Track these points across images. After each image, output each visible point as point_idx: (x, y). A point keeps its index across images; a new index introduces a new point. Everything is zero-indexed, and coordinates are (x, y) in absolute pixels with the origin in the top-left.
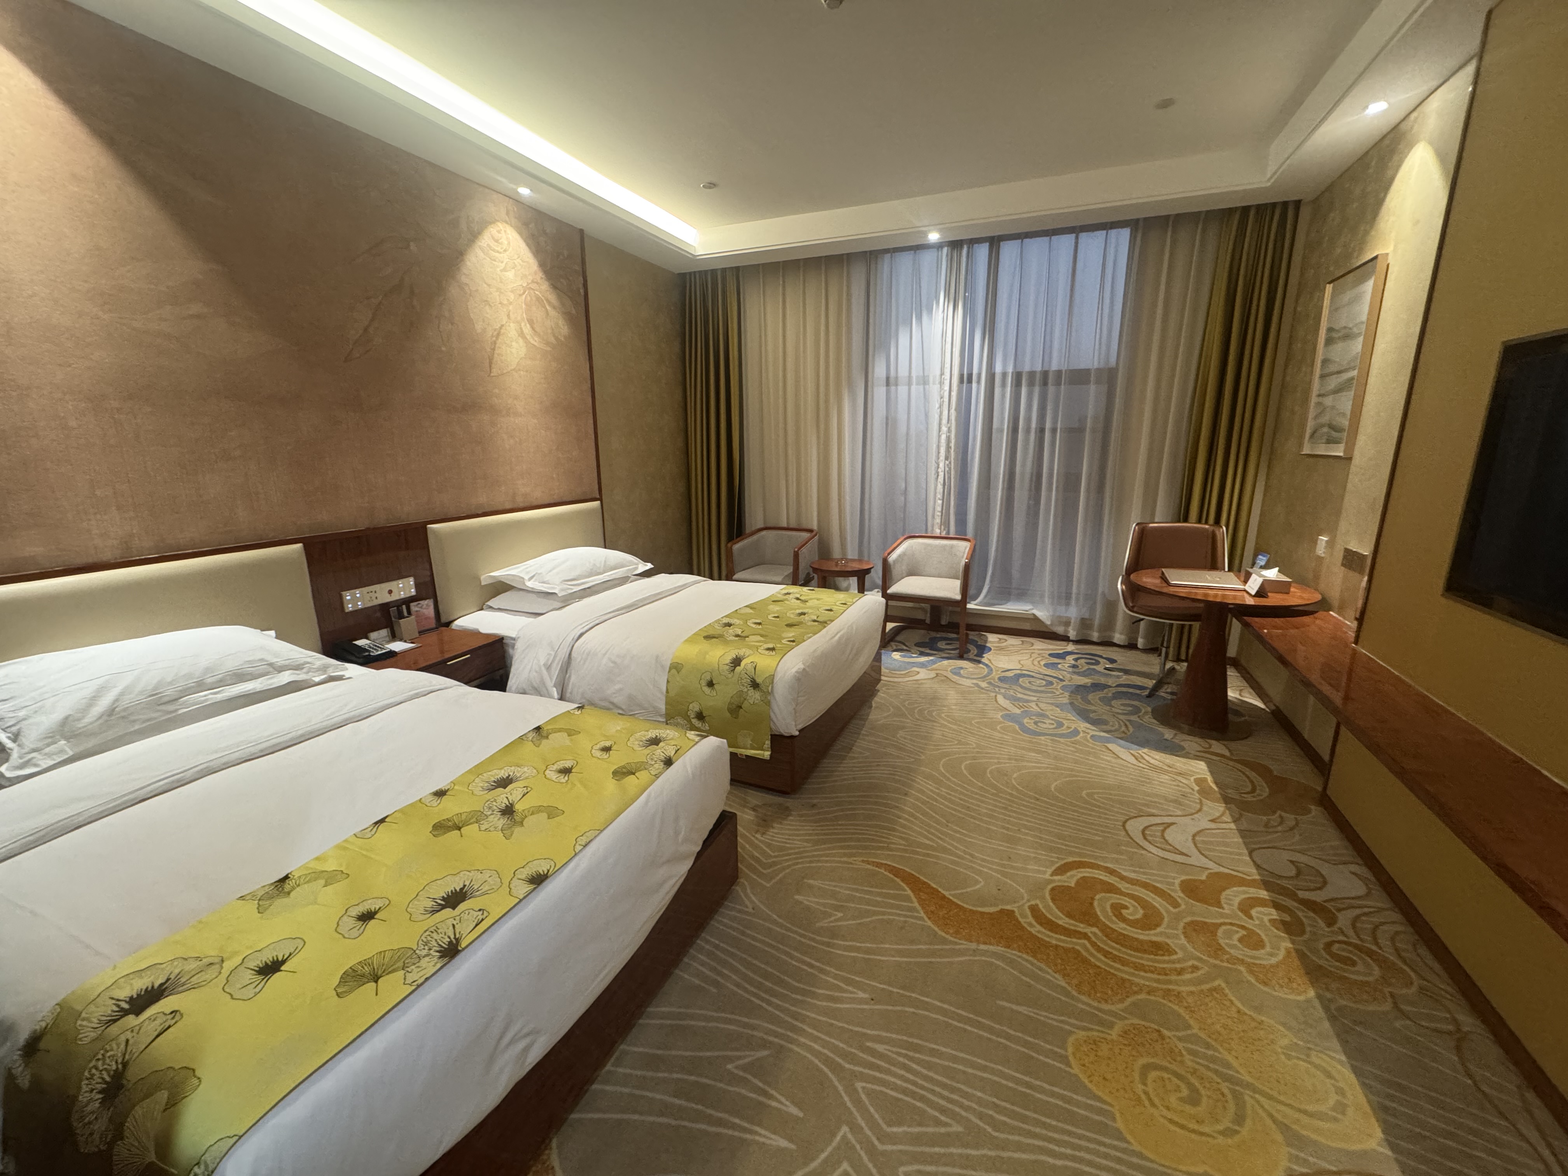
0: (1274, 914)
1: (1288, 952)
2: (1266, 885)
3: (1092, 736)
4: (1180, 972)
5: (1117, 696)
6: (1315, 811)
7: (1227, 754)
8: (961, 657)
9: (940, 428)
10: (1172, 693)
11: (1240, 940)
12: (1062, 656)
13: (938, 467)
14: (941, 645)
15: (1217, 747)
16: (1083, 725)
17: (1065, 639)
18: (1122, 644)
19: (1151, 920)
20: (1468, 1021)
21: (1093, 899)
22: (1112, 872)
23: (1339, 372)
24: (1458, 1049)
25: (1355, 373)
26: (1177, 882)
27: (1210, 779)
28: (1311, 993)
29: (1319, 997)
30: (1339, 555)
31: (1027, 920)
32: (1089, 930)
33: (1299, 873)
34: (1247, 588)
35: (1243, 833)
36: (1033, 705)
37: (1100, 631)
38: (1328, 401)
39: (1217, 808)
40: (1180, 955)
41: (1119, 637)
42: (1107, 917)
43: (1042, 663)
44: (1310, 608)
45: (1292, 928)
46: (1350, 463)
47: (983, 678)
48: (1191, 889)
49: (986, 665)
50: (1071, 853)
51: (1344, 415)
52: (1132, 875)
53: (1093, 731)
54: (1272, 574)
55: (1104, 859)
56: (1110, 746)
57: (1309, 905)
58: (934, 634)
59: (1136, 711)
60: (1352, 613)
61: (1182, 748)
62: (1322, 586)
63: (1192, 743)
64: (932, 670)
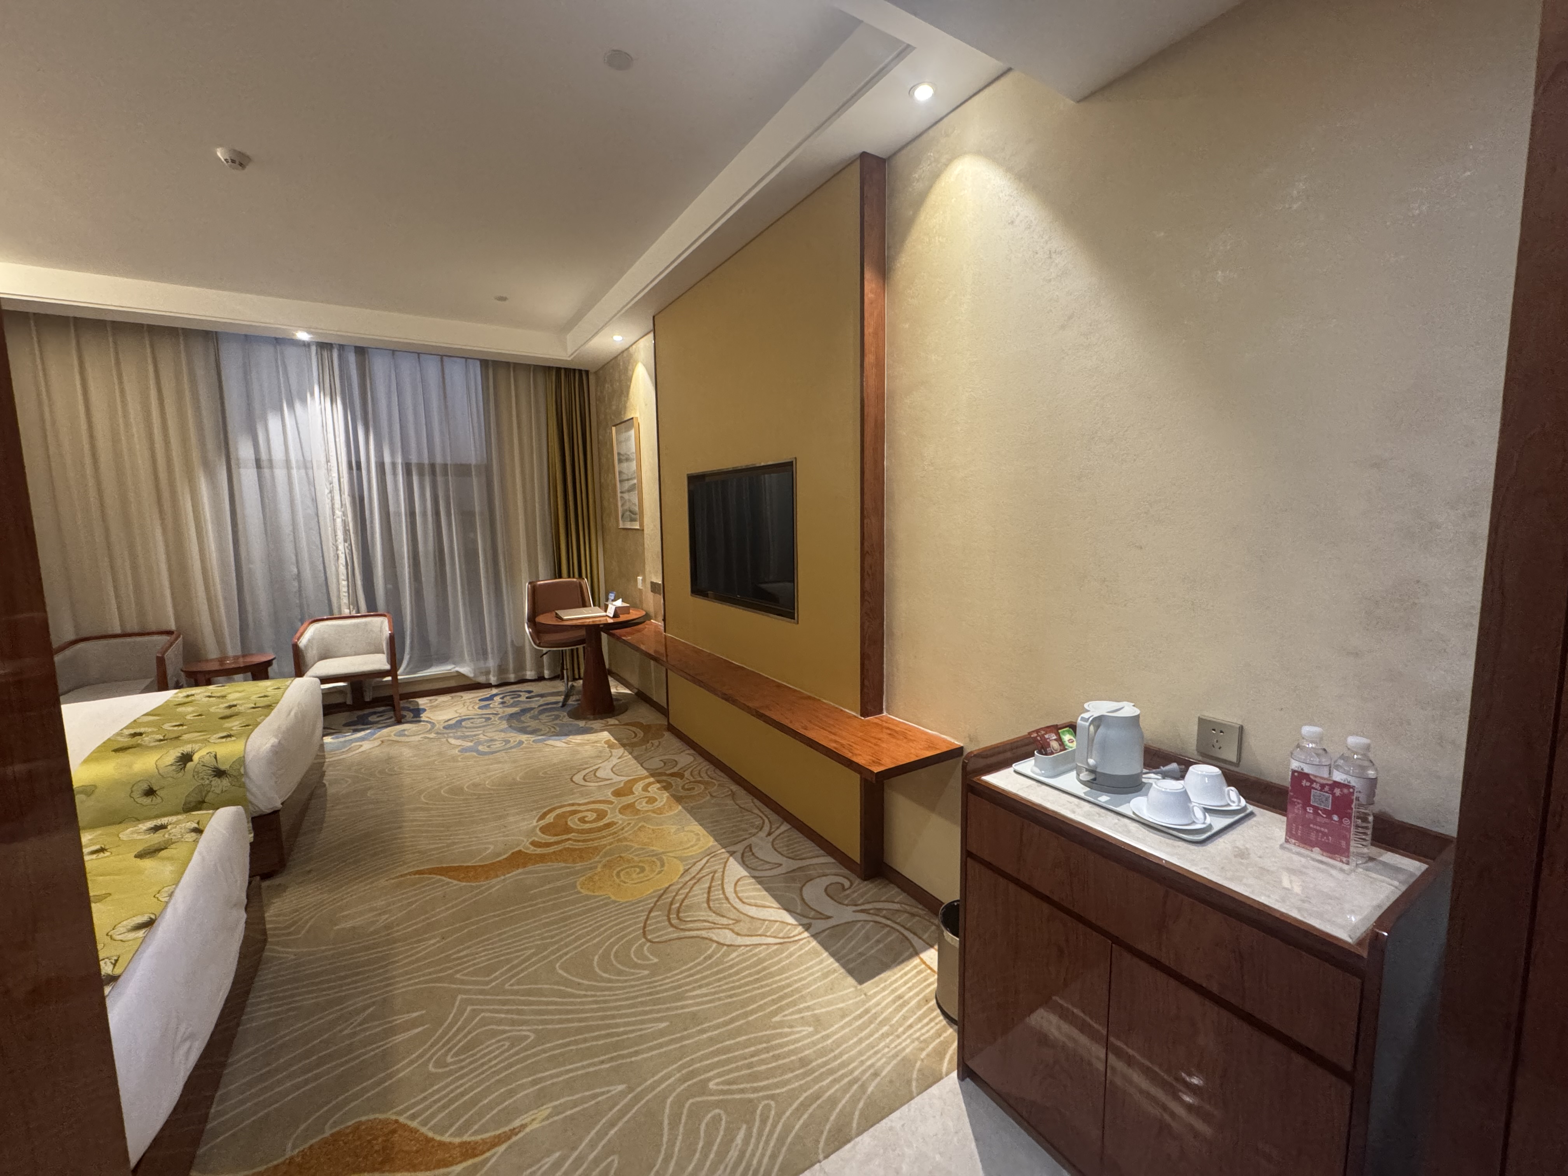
0: (658, 785)
1: (668, 798)
2: (652, 775)
3: (534, 741)
4: (623, 829)
5: (542, 712)
6: (667, 734)
7: (617, 722)
8: (399, 722)
9: (334, 514)
10: (577, 700)
11: (647, 803)
12: (491, 698)
13: (337, 549)
14: (372, 719)
15: (612, 721)
16: (524, 737)
17: (489, 686)
18: (533, 678)
19: (601, 815)
20: (734, 787)
21: (566, 822)
22: (573, 805)
23: (628, 480)
24: (733, 799)
25: (635, 481)
26: (609, 794)
27: (612, 739)
28: (680, 807)
29: (683, 807)
30: (649, 586)
31: (532, 850)
32: (570, 836)
33: (665, 764)
34: (608, 614)
35: (636, 758)
36: (481, 736)
37: (515, 672)
38: (626, 496)
39: (621, 751)
40: (620, 822)
41: (530, 674)
42: (578, 825)
43: (476, 707)
44: (642, 620)
45: (667, 787)
46: (643, 534)
47: (429, 731)
48: (617, 793)
49: (427, 722)
50: (545, 807)
51: (635, 504)
52: (586, 801)
53: (532, 738)
54: (619, 603)
55: (565, 801)
56: (547, 742)
57: (673, 775)
58: (360, 713)
59: (557, 717)
60: (661, 618)
61: (592, 728)
62: (645, 606)
63: (597, 724)
64: (375, 739)
